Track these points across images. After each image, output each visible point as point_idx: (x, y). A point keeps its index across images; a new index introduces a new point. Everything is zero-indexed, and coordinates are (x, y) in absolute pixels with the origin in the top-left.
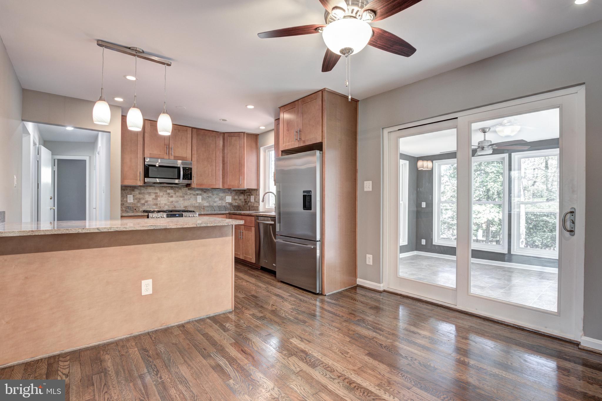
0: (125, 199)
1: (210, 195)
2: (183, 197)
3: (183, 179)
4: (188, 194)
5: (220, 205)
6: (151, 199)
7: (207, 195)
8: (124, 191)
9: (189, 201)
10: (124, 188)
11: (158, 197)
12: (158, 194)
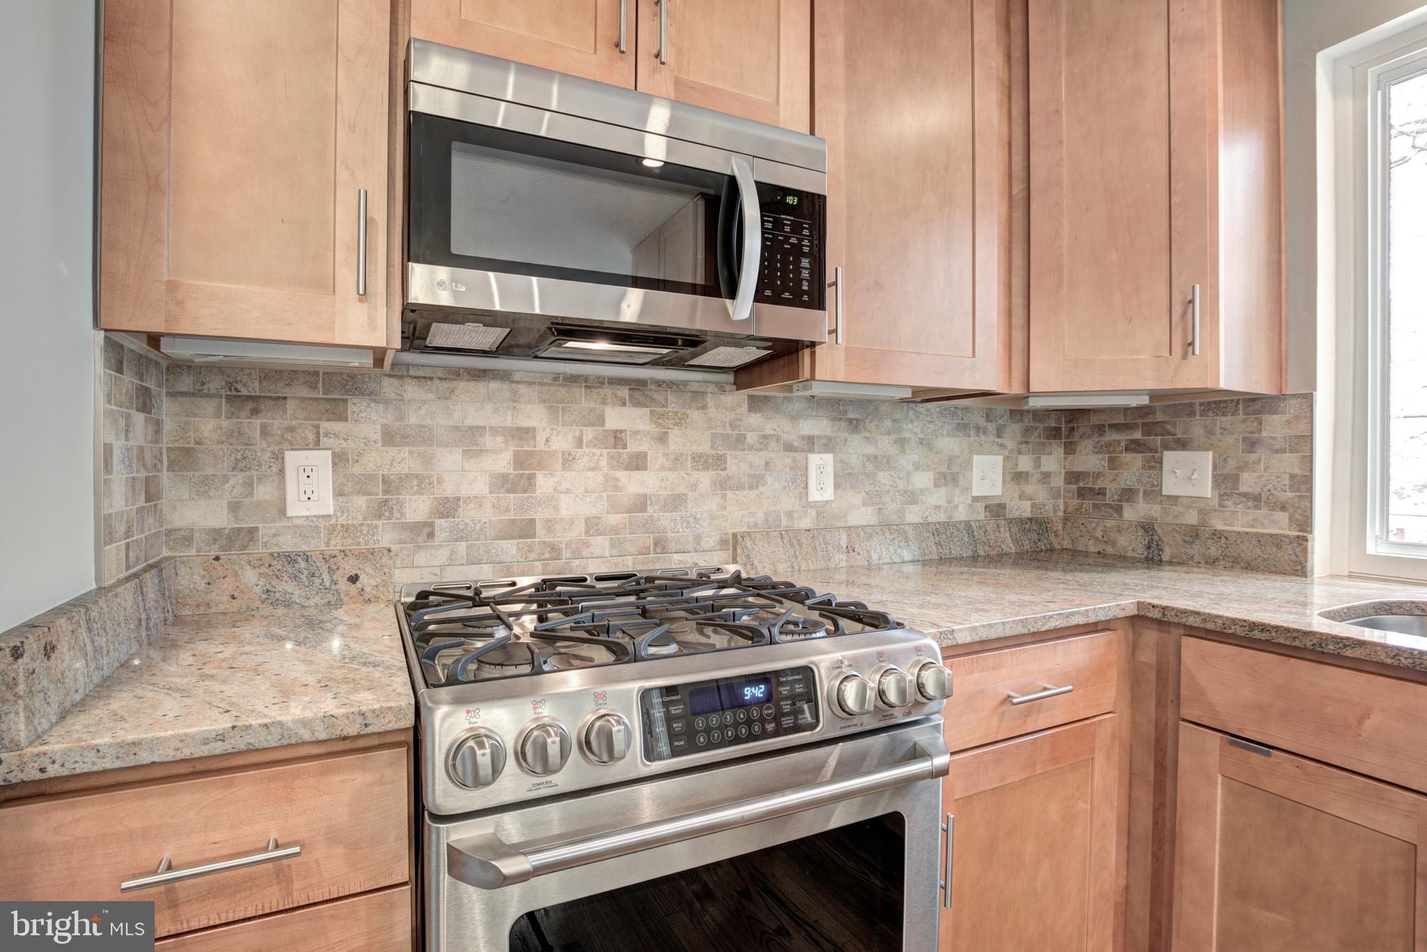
0: (264, 492)
1: (885, 444)
2: (719, 462)
3: (759, 298)
4: (751, 438)
5: (942, 517)
6: (481, 487)
7: (870, 450)
8: (255, 412)
9: (752, 494)
10: (254, 388)
11: (541, 467)
12: (541, 446)
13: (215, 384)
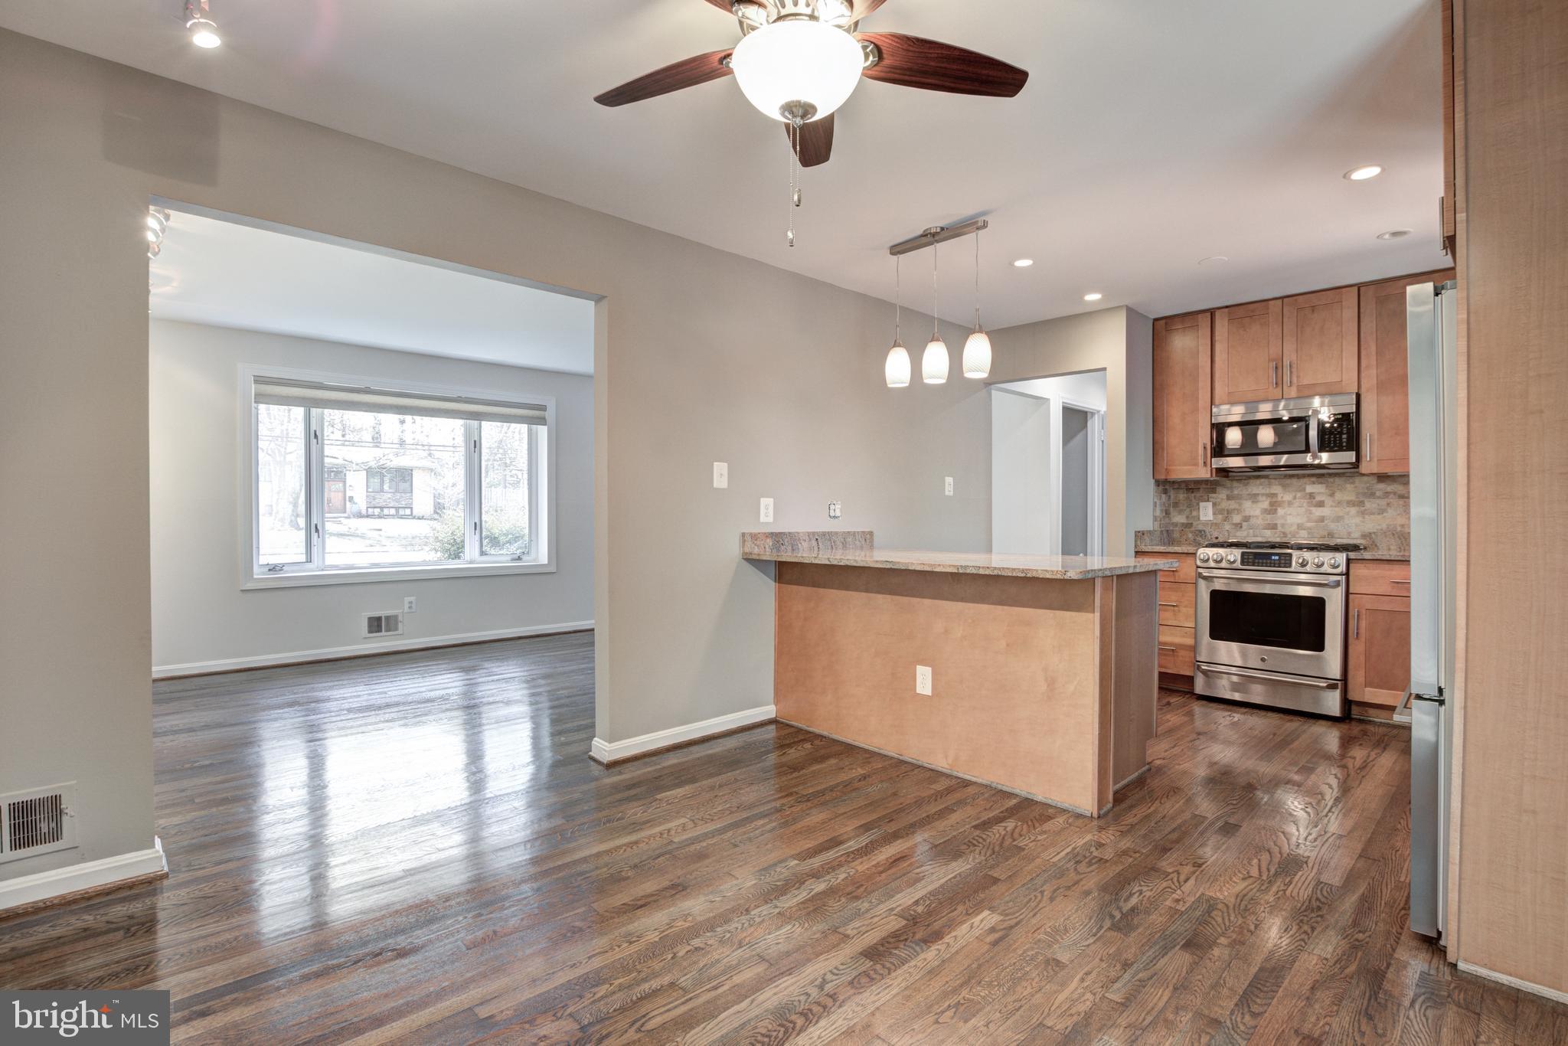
2: (1361, 503)
3: (1323, 451)
4: (1378, 494)
6: (1258, 512)
8: (1193, 492)
9: (1379, 517)
10: (1192, 486)
11: (1279, 506)
12: (1279, 499)
13: (1183, 486)
